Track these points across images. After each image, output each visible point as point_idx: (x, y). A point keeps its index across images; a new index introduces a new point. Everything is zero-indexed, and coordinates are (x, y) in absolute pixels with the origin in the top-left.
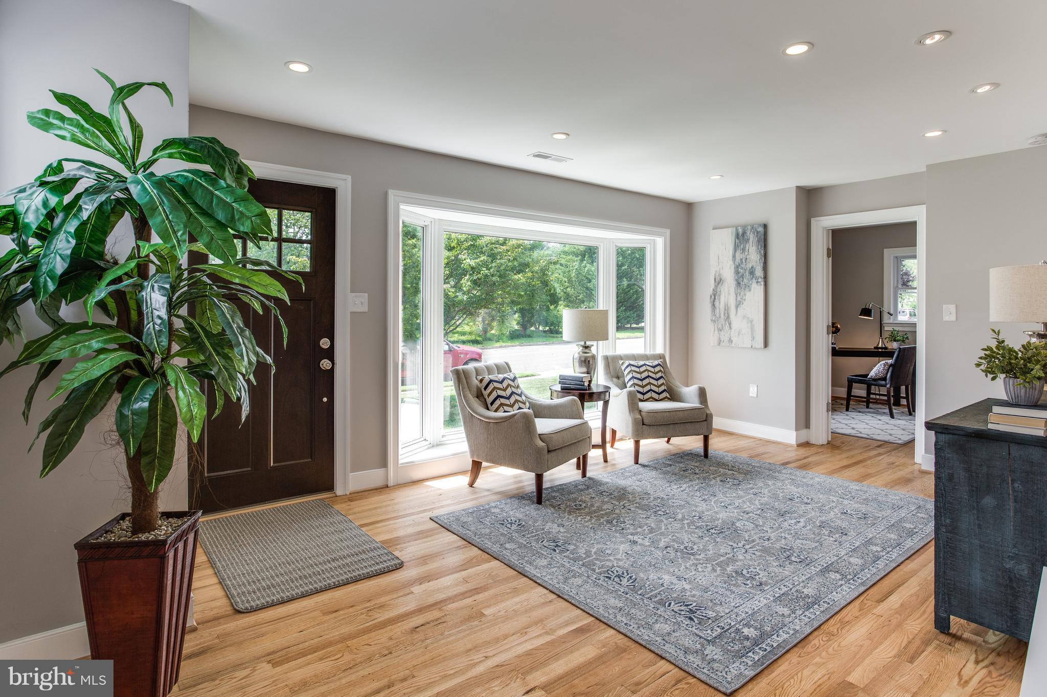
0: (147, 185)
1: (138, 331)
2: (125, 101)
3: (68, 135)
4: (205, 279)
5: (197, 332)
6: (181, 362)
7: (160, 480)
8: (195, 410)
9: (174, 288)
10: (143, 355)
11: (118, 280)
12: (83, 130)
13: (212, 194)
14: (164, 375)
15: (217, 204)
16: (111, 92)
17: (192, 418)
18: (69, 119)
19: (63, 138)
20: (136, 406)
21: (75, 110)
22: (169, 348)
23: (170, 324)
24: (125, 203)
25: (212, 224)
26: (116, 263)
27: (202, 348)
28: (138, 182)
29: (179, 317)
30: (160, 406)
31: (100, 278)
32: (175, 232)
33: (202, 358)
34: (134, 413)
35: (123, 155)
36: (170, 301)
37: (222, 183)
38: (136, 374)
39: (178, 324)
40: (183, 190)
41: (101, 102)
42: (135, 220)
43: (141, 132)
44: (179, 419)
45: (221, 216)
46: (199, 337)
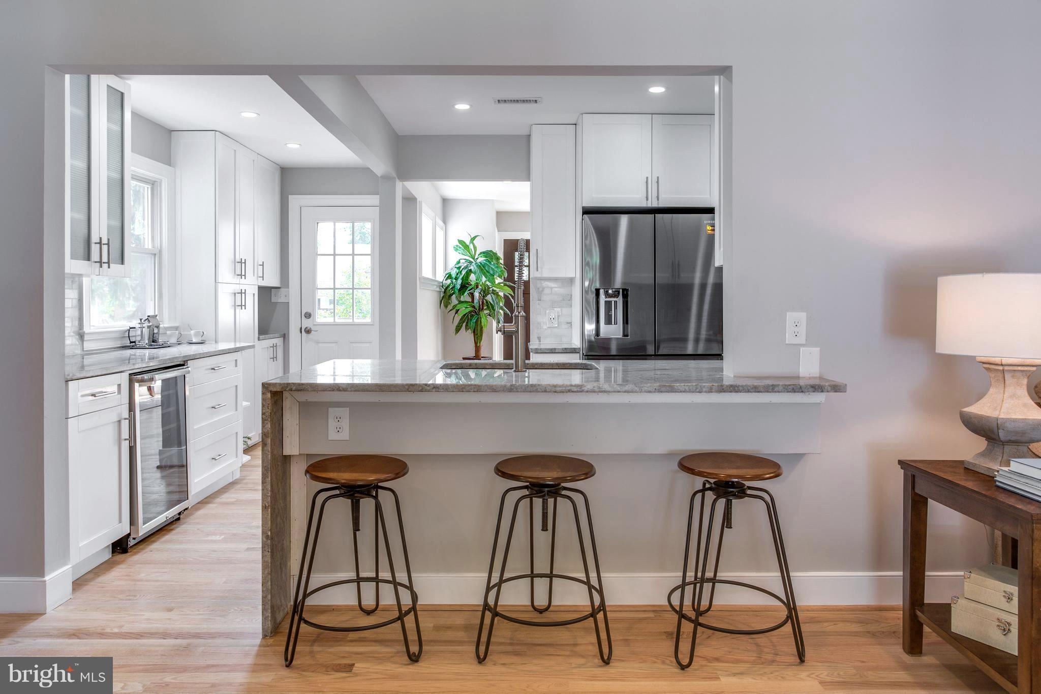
0: (475, 266)
2: (473, 242)
3: (461, 252)
7: (480, 343)
8: (486, 324)
12: (464, 250)
13: (490, 266)
14: (479, 315)
15: (491, 269)
16: (470, 239)
21: (462, 245)
25: (490, 274)
31: (467, 288)
35: (472, 256)
38: (475, 314)
40: (483, 266)
41: (467, 242)
43: (476, 248)
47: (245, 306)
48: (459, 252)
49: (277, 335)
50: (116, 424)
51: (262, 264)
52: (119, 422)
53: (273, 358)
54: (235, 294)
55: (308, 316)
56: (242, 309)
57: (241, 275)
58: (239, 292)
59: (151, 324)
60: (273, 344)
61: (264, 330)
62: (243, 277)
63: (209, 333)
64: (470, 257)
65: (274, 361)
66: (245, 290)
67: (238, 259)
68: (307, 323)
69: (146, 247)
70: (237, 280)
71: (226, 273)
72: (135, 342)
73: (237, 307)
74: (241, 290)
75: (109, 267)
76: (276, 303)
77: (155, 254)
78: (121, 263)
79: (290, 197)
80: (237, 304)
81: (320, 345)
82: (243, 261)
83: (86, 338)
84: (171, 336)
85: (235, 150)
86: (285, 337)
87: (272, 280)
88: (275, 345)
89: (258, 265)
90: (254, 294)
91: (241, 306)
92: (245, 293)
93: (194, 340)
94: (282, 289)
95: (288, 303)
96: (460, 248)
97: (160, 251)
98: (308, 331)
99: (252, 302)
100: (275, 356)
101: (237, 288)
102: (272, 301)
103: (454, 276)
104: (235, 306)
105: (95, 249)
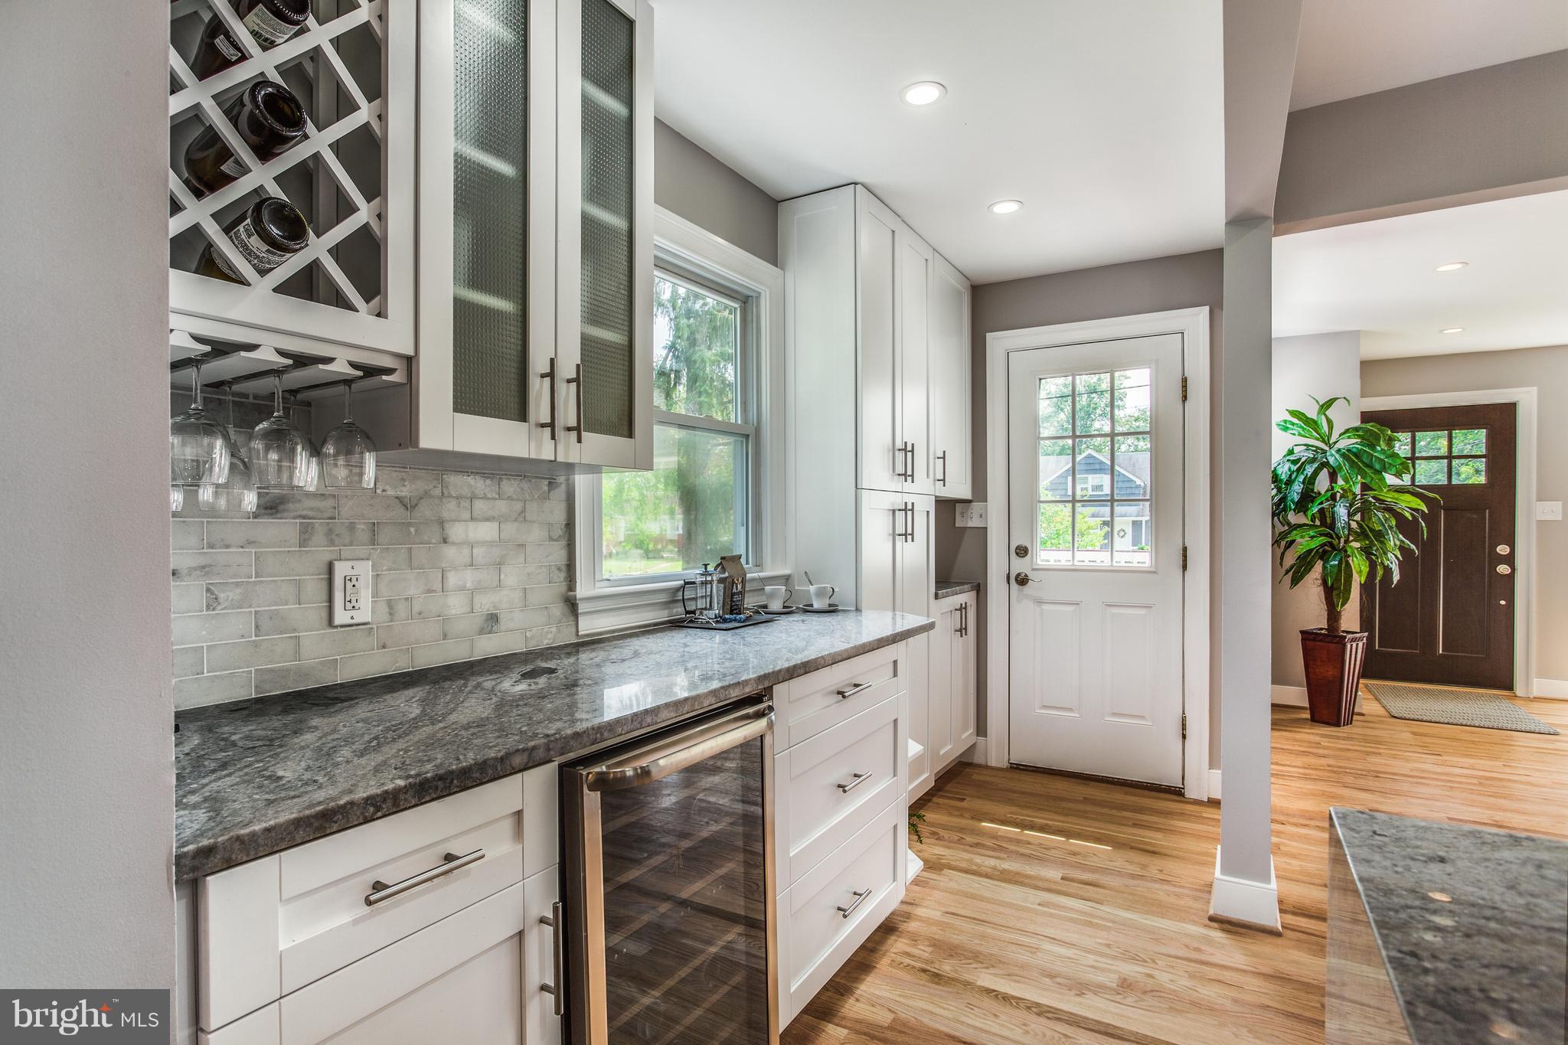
0: (1337, 456)
1: (1332, 526)
2: (1326, 413)
3: (1297, 433)
4: (1370, 499)
5: (1364, 529)
6: (1357, 545)
7: (1343, 605)
8: (1362, 568)
9: (1351, 505)
10: (1333, 538)
11: (1321, 503)
12: (1304, 429)
13: (1372, 455)
14: (1346, 551)
15: (1375, 461)
16: (1318, 407)
17: (1361, 572)
18: (1297, 424)
19: (1294, 434)
20: (1332, 563)
21: (1299, 419)
22: (1348, 538)
23: (1349, 525)
24: (1325, 465)
25: (1373, 471)
26: (1319, 493)
27: (1367, 537)
28: (1332, 455)
29: (1354, 521)
30: (1343, 566)
31: (1312, 502)
32: (1351, 479)
33: (1367, 542)
34: (1331, 566)
35: (1323, 439)
36: (1349, 512)
37: (1379, 448)
38: (1330, 549)
39: (1354, 525)
40: (1355, 455)
41: (1312, 413)
42: (1329, 473)
43: (1332, 424)
44: (1354, 571)
45: (1378, 466)
46: (1366, 531)
47: (912, 534)
48: (1293, 432)
49: (966, 587)
50: (516, 939)
51: (942, 456)
52: (521, 934)
53: (961, 630)
54: (894, 511)
55: (1022, 552)
56: (906, 541)
57: (905, 475)
58: (901, 508)
59: (727, 575)
60: (961, 605)
61: (945, 579)
62: (909, 479)
63: (844, 589)
64: (1318, 439)
65: (961, 636)
66: (913, 504)
67: (899, 444)
68: (1019, 566)
69: (733, 421)
70: (898, 484)
71: (877, 471)
72: (694, 612)
73: (897, 537)
74: (906, 503)
75: (579, 441)
76: (965, 528)
77: (747, 436)
78: (626, 433)
79: (988, 335)
80: (897, 532)
81: (1045, 607)
82: (909, 448)
83: (582, 608)
84: (772, 595)
85: (893, 231)
86: (980, 590)
87: (959, 487)
88: (964, 606)
89: (935, 458)
90: (928, 512)
91: (905, 535)
92: (912, 510)
93: (816, 605)
94: (974, 504)
95: (986, 528)
96: (1293, 424)
97: (758, 430)
98: (1022, 581)
99: (924, 526)
100: (964, 626)
101: (898, 501)
102: (957, 526)
103: (1284, 477)
104: (894, 535)
105: (538, 389)
